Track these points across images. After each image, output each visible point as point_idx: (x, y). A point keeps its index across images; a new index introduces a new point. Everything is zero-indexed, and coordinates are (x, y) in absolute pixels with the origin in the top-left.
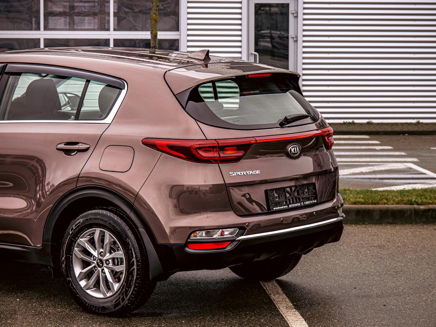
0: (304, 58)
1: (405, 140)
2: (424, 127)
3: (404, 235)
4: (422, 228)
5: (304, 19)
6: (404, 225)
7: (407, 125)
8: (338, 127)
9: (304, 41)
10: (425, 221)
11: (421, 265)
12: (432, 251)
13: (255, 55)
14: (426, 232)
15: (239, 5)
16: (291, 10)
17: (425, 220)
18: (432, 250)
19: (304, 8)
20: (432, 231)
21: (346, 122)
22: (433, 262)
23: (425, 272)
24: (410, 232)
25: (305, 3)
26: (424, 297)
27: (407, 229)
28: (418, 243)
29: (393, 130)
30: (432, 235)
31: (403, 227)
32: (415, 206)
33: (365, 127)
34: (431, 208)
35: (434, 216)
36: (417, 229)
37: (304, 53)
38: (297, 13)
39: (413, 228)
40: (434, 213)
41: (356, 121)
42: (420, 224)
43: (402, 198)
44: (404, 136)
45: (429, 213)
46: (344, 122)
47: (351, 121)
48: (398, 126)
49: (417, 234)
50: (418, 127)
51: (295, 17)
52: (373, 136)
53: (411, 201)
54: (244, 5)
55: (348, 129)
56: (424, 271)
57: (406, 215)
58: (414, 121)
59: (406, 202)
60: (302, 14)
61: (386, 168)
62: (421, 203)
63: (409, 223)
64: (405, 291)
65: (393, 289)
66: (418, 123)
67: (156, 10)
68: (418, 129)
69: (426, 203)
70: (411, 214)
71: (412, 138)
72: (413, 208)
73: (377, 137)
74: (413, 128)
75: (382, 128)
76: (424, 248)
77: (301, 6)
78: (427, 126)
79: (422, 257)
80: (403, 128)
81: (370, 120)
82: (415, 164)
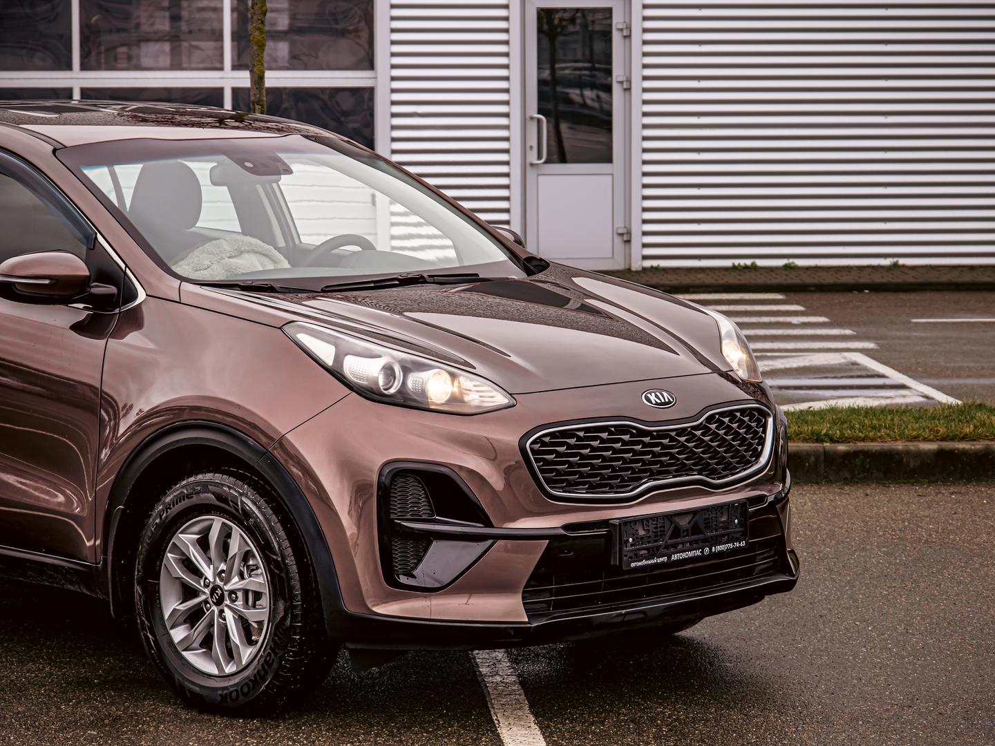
0: (645, 126)
1: (860, 303)
2: (907, 274)
3: (796, 508)
4: (840, 492)
5: (645, 43)
6: (801, 486)
7: (870, 270)
8: (719, 276)
9: (645, 90)
10: (849, 477)
11: (814, 573)
12: (847, 542)
13: (539, 121)
14: (844, 501)
15: (502, 13)
16: (617, 23)
17: (847, 475)
18: (848, 540)
19: (645, 19)
20: (858, 498)
21: (739, 265)
22: (843, 566)
23: (819, 589)
24: (810, 501)
25: (645, 7)
26: (800, 643)
27: (806, 495)
28: (822, 525)
29: (838, 281)
30: (856, 507)
31: (797, 492)
32: (825, 444)
33: (777, 276)
34: (860, 448)
35: (868, 466)
36: (828, 494)
37: (645, 114)
38: (629, 28)
39: (820, 493)
40: (868, 460)
41: (760, 263)
42: (838, 484)
43: (799, 427)
44: (861, 295)
45: (857, 460)
46: (733, 264)
47: (748, 262)
48: (850, 272)
49: (825, 506)
50: (893, 274)
51: (625, 37)
52: (792, 295)
53: (818, 434)
54: (515, 13)
55: (740, 280)
56: (818, 585)
57: (807, 464)
58: (887, 262)
59: (807, 437)
60: (641, 30)
61: (802, 364)
62: (840, 438)
63: (813, 482)
64: (764, 628)
65: (739, 625)
66: (895, 265)
67: (260, 22)
68: (893, 279)
69: (850, 438)
70: (817, 461)
71: (877, 298)
72: (821, 450)
73: (802, 296)
74: (883, 277)
75: (814, 278)
76: (832, 535)
77: (637, 12)
78: (914, 273)
79: (821, 555)
80: (860, 277)
81: (791, 260)
82: (867, 355)
